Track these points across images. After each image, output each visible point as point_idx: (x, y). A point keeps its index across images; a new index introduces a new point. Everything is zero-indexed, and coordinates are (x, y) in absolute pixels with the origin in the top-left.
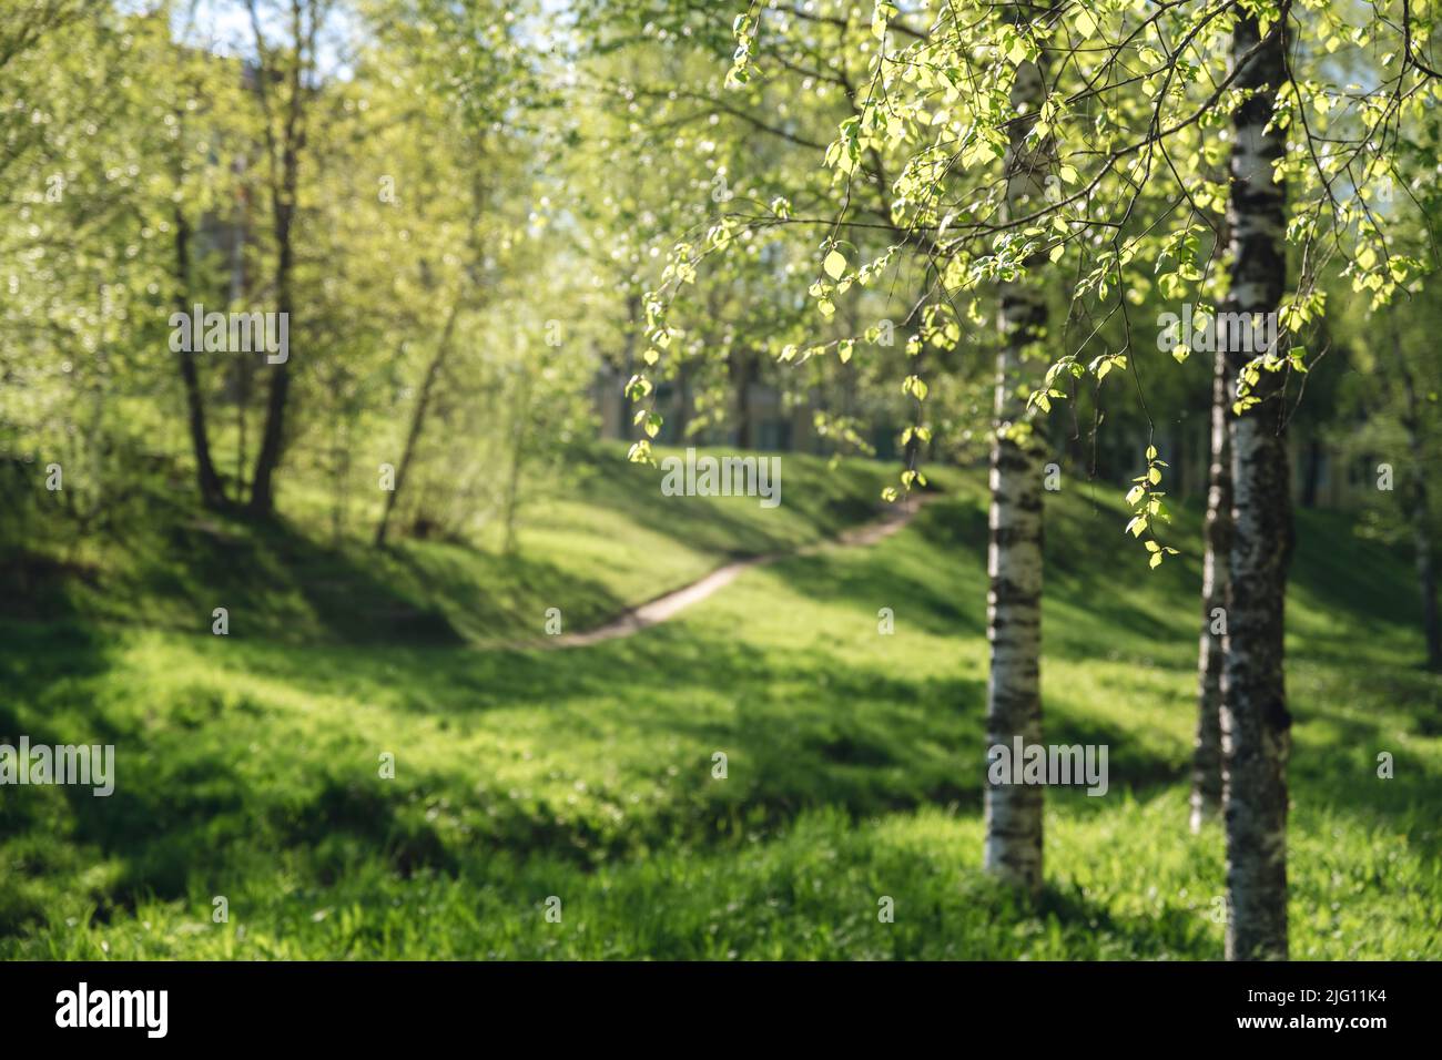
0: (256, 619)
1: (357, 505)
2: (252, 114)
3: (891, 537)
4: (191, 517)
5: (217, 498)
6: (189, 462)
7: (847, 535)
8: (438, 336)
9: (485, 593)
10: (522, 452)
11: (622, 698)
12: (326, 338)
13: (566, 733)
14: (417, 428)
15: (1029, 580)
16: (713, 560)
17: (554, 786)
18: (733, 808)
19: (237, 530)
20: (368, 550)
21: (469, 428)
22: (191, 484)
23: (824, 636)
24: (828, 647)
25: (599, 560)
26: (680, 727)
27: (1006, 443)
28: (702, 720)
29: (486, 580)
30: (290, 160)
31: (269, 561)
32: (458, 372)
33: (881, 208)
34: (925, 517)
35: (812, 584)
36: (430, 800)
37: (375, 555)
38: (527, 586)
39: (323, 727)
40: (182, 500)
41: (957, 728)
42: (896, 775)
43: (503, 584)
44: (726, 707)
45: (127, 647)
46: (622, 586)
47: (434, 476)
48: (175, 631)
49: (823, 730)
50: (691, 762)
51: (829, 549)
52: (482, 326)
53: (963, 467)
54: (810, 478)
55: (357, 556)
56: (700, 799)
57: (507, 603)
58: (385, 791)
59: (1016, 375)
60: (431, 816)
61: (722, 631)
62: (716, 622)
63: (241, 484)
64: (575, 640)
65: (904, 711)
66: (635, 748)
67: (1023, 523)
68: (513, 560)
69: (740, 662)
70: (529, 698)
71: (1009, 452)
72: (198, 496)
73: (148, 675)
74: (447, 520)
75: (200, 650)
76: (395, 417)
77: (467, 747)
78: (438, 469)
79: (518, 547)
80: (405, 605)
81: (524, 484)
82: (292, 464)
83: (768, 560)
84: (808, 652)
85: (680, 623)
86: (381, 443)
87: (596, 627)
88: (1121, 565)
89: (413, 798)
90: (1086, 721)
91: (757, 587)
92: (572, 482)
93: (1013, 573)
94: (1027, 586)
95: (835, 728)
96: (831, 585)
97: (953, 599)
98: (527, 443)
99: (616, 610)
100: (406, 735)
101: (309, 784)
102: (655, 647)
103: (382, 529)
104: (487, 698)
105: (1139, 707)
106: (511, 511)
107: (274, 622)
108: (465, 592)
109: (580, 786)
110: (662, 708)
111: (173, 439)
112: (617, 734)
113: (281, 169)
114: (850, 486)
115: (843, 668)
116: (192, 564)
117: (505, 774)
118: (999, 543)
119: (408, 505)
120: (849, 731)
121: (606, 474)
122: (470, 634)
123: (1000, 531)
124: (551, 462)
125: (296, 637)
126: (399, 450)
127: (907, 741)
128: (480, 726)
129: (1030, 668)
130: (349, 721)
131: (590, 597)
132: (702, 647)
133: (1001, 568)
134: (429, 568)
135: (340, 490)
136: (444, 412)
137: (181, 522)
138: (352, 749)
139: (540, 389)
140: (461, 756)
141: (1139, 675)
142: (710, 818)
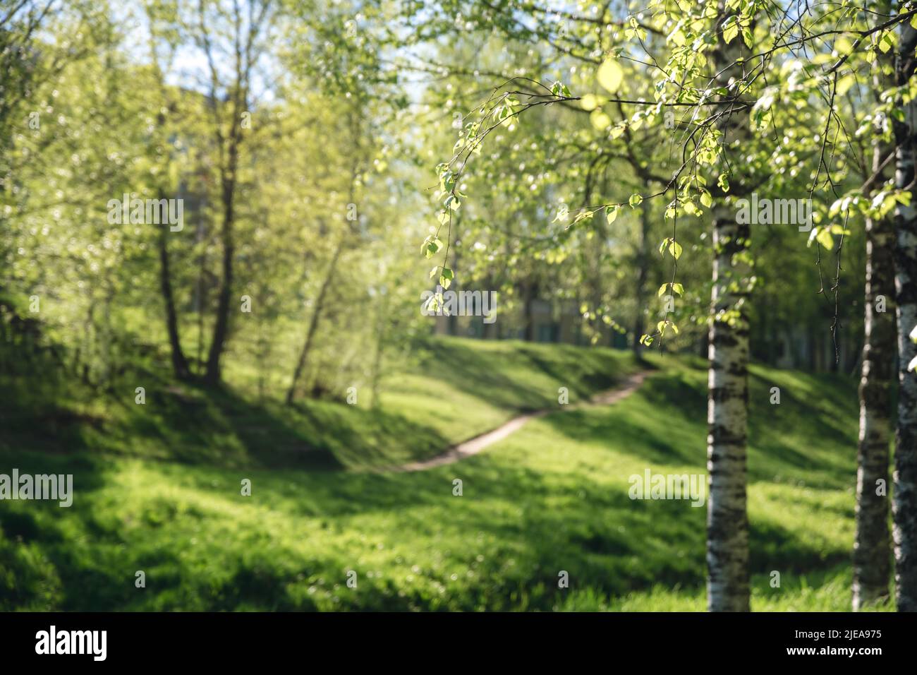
0: (206, 451)
1: (275, 376)
2: (209, 122)
3: (625, 399)
4: (166, 385)
5: (184, 372)
6: (166, 348)
7: (596, 398)
8: (328, 266)
9: (358, 435)
10: (383, 342)
11: (446, 506)
12: (256, 266)
13: (408, 531)
14: (314, 326)
15: (738, 426)
16: (508, 413)
17: (398, 568)
18: (521, 585)
19: (196, 393)
20: (282, 406)
21: (349, 326)
22: (168, 363)
23: (582, 465)
24: (584, 472)
25: (433, 414)
26: (485, 527)
27: (720, 325)
28: (500, 522)
29: (359, 426)
30: (233, 151)
31: (216, 413)
32: (341, 289)
33: (627, 154)
34: (647, 386)
35: (574, 430)
36: (312, 579)
37: (286, 410)
38: (385, 431)
39: (243, 527)
40: (162, 374)
41: (673, 528)
42: (633, 562)
43: (370, 429)
44: (515, 513)
45: (118, 471)
46: (448, 430)
47: (325, 358)
48: (152, 461)
49: (583, 530)
50: (492, 552)
51: (584, 407)
52: (357, 259)
53: (672, 353)
54: (571, 360)
55: (274, 410)
56: (498, 578)
57: (372, 441)
58: (280, 573)
59: (728, 275)
60: (311, 591)
61: (514, 461)
62: (510, 454)
63: (200, 363)
64: (417, 466)
65: (638, 516)
66: (454, 542)
67: (733, 384)
68: (376, 413)
69: (526, 482)
70: (383, 506)
71: (722, 332)
72: (172, 372)
73: (130, 489)
74: (335, 387)
75: (167, 473)
76: (302, 320)
77: (340, 541)
78: (329, 353)
79: (381, 405)
80: (304, 442)
81: (385, 363)
82: (233, 350)
83: (544, 414)
84: (572, 475)
85: (486, 456)
86: (291, 336)
87: (431, 458)
88: (777, 419)
89: (300, 577)
90: (762, 524)
91: (537, 431)
92: (416, 362)
93: (725, 421)
94: (736, 431)
95: (591, 529)
96: (585, 430)
97: (667, 440)
98: (386, 336)
99: (444, 446)
100: (299, 532)
101: (227, 568)
102: (469, 471)
103: (291, 392)
104: (356, 506)
105: (795, 514)
106: (376, 380)
107: (218, 454)
108: (345, 434)
109: (416, 569)
110: (474, 514)
111: (157, 335)
112: (443, 531)
113: (227, 157)
114: (599, 366)
115: (595, 486)
116: (165, 415)
117: (364, 560)
118: (715, 398)
119: (307, 379)
120: (601, 531)
121: (438, 357)
122: (347, 462)
123: (715, 390)
124: (402, 349)
125: (231, 464)
126: (302, 341)
127: (640, 538)
128: (349, 526)
129: (739, 491)
130: (261, 523)
131: (427, 438)
132: (501, 472)
133: (717, 417)
134: (322, 418)
135: (263, 367)
136: (331, 316)
137: (158, 387)
138: (262, 542)
139: (395, 301)
140: (335, 547)
141: (796, 493)
142: (506, 592)
